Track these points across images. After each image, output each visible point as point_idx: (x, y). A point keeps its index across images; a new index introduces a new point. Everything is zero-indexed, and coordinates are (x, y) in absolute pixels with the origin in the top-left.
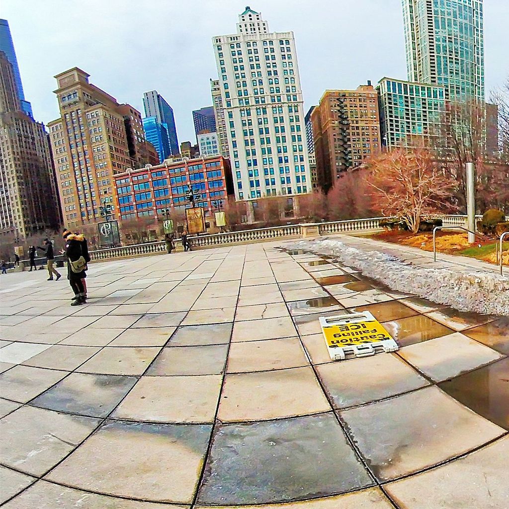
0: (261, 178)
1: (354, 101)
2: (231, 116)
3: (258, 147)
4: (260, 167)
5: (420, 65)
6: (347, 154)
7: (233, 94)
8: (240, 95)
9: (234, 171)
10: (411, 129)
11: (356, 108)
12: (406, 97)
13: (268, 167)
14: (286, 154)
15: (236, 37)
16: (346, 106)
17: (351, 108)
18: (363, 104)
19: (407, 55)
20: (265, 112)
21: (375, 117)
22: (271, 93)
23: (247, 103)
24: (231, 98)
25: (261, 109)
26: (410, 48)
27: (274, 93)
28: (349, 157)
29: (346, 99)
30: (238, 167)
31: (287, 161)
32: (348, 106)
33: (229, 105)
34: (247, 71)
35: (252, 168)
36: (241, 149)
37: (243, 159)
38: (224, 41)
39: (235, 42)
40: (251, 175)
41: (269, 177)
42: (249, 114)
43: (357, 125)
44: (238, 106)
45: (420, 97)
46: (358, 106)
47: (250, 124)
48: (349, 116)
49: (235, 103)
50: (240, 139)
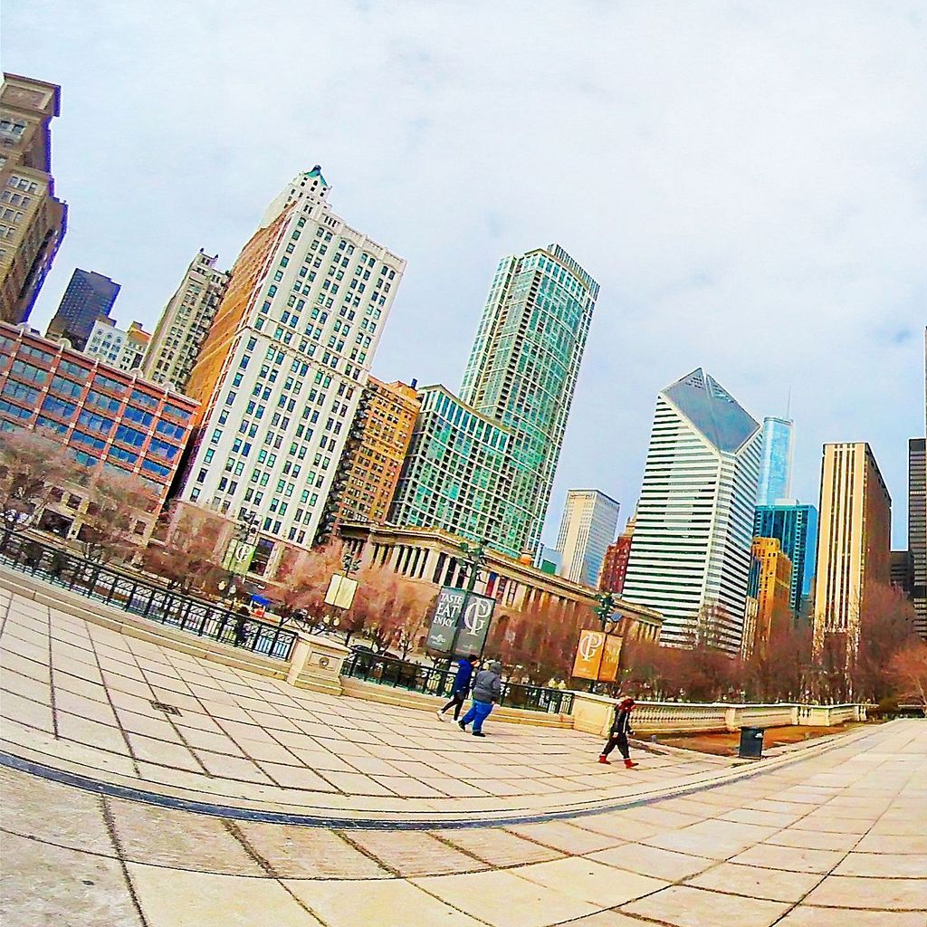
0: (243, 483)
1: (384, 405)
2: (251, 346)
3: (264, 425)
4: (251, 461)
5: (485, 380)
6: (338, 490)
7: (275, 312)
8: (284, 319)
9: (205, 444)
10: (442, 487)
11: (381, 418)
12: (455, 430)
13: (263, 468)
14: (300, 463)
15: (335, 222)
16: (369, 408)
17: (376, 415)
18: (394, 415)
19: (473, 355)
20: (304, 372)
21: (402, 445)
22: (329, 345)
23: (287, 340)
24: (268, 315)
25: (301, 364)
26: (481, 347)
27: (332, 347)
28: (339, 496)
29: (375, 396)
30: (215, 442)
31: (296, 474)
32: (373, 409)
33: (259, 326)
34: (316, 286)
35: (238, 456)
36: (237, 412)
37: (230, 433)
38: (315, 217)
39: (328, 227)
40: (229, 469)
41: (256, 487)
42: (279, 361)
43: (372, 448)
44: (272, 336)
45: (473, 437)
46: (387, 416)
47: (273, 379)
48: (367, 427)
49: (270, 329)
50: (244, 394)
